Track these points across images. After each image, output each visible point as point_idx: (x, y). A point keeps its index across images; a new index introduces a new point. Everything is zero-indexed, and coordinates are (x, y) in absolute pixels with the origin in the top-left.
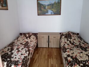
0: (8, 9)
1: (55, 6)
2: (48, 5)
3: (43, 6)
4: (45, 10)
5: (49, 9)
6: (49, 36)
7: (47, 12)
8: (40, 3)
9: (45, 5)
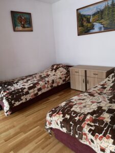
0: (32, 31)
1: (106, 13)
2: (94, 15)
3: (85, 17)
4: (89, 25)
5: (96, 21)
6: (86, 71)
7: (92, 27)
8: (81, 13)
9: (88, 15)
